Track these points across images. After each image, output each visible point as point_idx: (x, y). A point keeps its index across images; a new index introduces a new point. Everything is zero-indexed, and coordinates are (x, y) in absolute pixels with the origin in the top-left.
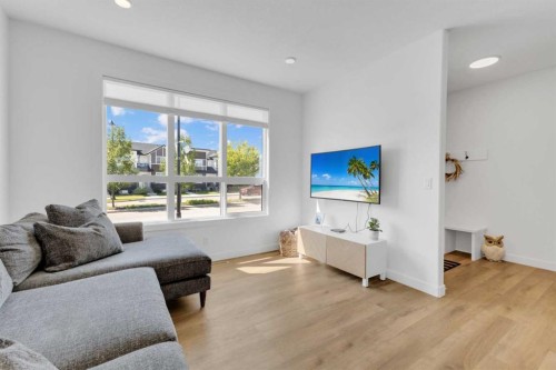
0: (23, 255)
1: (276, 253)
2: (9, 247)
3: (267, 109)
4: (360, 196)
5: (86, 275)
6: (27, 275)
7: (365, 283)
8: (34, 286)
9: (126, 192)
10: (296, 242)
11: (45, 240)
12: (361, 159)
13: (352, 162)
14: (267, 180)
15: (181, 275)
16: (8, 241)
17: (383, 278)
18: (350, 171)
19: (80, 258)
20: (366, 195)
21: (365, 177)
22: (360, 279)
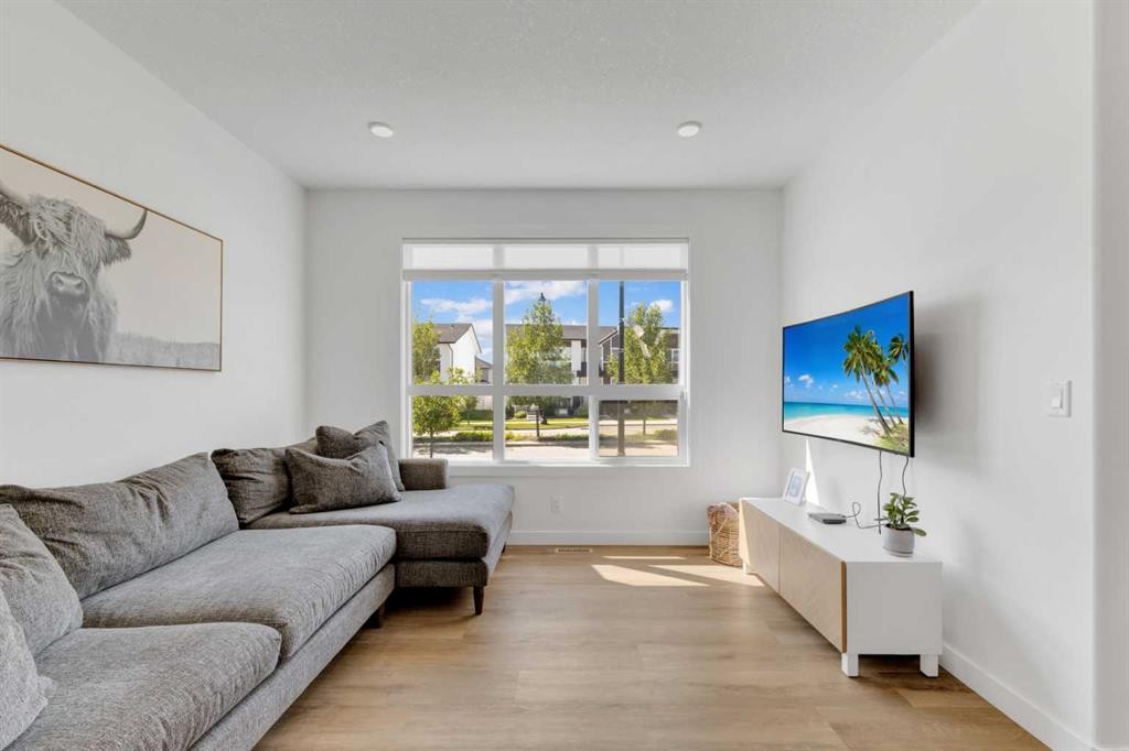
0: (260, 486)
1: (698, 551)
2: (245, 475)
3: (687, 239)
4: (867, 430)
5: (317, 524)
6: (263, 512)
7: (848, 665)
8: (264, 527)
9: (563, 412)
10: (736, 532)
11: (293, 471)
12: (870, 333)
13: (854, 341)
14: (687, 391)
15: (436, 549)
16: (246, 468)
17: (929, 668)
18: (849, 366)
19: (323, 500)
20: (878, 427)
21: (879, 380)
22: (833, 651)
